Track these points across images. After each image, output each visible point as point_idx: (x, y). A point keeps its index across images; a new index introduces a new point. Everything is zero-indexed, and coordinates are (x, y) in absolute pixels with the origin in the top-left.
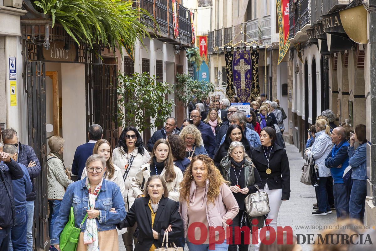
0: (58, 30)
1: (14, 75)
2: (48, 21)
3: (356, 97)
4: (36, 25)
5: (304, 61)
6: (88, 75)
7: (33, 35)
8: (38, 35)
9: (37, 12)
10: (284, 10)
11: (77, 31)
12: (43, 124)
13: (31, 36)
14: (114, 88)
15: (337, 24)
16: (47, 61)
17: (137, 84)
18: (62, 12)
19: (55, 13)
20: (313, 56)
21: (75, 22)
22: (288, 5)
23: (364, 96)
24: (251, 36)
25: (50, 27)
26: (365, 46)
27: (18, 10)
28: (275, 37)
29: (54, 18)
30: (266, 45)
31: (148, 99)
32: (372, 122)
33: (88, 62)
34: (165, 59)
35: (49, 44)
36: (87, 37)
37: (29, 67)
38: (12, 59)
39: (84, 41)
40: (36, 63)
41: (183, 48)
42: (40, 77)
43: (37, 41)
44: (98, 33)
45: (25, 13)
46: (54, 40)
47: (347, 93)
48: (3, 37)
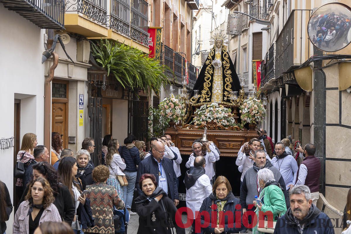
0: (112, 78)
1: (82, 106)
2: (105, 72)
3: (304, 126)
4: (97, 74)
5: (270, 102)
6: (130, 107)
7: (95, 81)
8: (99, 81)
9: (98, 66)
10: (258, 68)
11: (123, 78)
12: (100, 138)
13: (94, 82)
14: (146, 116)
15: (292, 78)
16: (103, 98)
18: (114, 67)
19: (110, 67)
20: (275, 99)
21: (122, 73)
22: (260, 65)
23: (309, 126)
25: (106, 76)
26: (310, 93)
27: (86, 64)
28: (251, 86)
29: (109, 70)
32: (314, 142)
33: (130, 99)
35: (106, 87)
36: (130, 83)
37: (92, 101)
38: (81, 95)
39: (128, 85)
40: (97, 98)
42: (99, 108)
43: (98, 84)
44: (137, 81)
45: (91, 67)
46: (109, 84)
47: (298, 124)
48: (76, 81)
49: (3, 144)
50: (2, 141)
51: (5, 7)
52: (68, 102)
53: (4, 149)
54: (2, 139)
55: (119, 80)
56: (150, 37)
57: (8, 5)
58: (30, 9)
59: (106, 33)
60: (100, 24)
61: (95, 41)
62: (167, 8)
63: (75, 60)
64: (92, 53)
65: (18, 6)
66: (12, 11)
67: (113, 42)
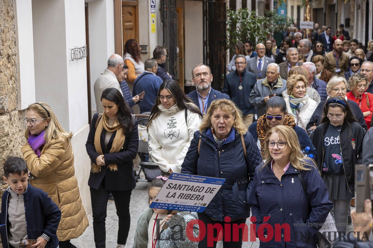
1: (154, 9)
5: (365, 0)
6: (205, 10)
14: (224, 20)
17: (240, 17)
31: (249, 28)
37: (165, 3)
42: (173, 11)
49: (76, 53)
50: (76, 51)
52: (138, 6)
53: (77, 59)
54: (75, 48)
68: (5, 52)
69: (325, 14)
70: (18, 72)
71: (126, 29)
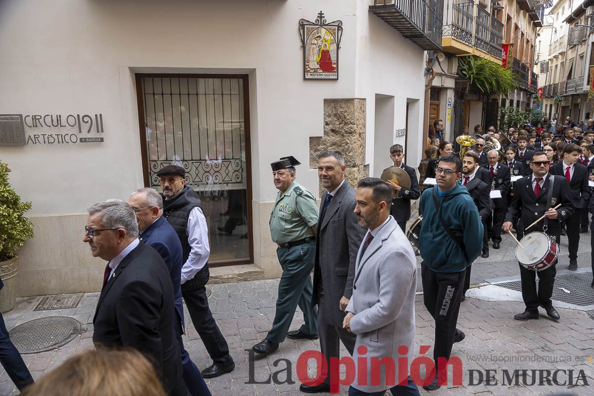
0: (474, 84)
1: (450, 107)
2: (468, 80)
4: (463, 83)
6: (484, 107)
7: (461, 87)
9: (462, 75)
11: (482, 85)
13: (459, 88)
14: (496, 114)
16: (465, 100)
17: (508, 112)
18: (476, 76)
19: (473, 77)
21: (483, 81)
24: (569, 88)
25: (470, 83)
27: (454, 75)
28: (586, 88)
29: (472, 79)
30: (578, 92)
31: (514, 119)
33: (485, 100)
34: (521, 100)
35: (468, 92)
36: (488, 88)
38: (450, 99)
39: (485, 90)
40: (460, 101)
41: (531, 94)
43: (462, 90)
44: (494, 86)
45: (458, 77)
46: (471, 89)
48: (447, 89)
49: (399, 133)
50: (399, 131)
51: (403, 36)
52: (440, 104)
53: (400, 137)
54: (399, 129)
55: (479, 86)
56: (504, 51)
57: (405, 34)
58: (421, 36)
59: (471, 50)
60: (467, 43)
61: (461, 57)
62: (517, 27)
63: (446, 73)
64: (458, 67)
65: (412, 34)
66: (407, 39)
67: (476, 58)
68: (358, 131)
69: (571, 110)
70: (365, 143)
71: (431, 119)
